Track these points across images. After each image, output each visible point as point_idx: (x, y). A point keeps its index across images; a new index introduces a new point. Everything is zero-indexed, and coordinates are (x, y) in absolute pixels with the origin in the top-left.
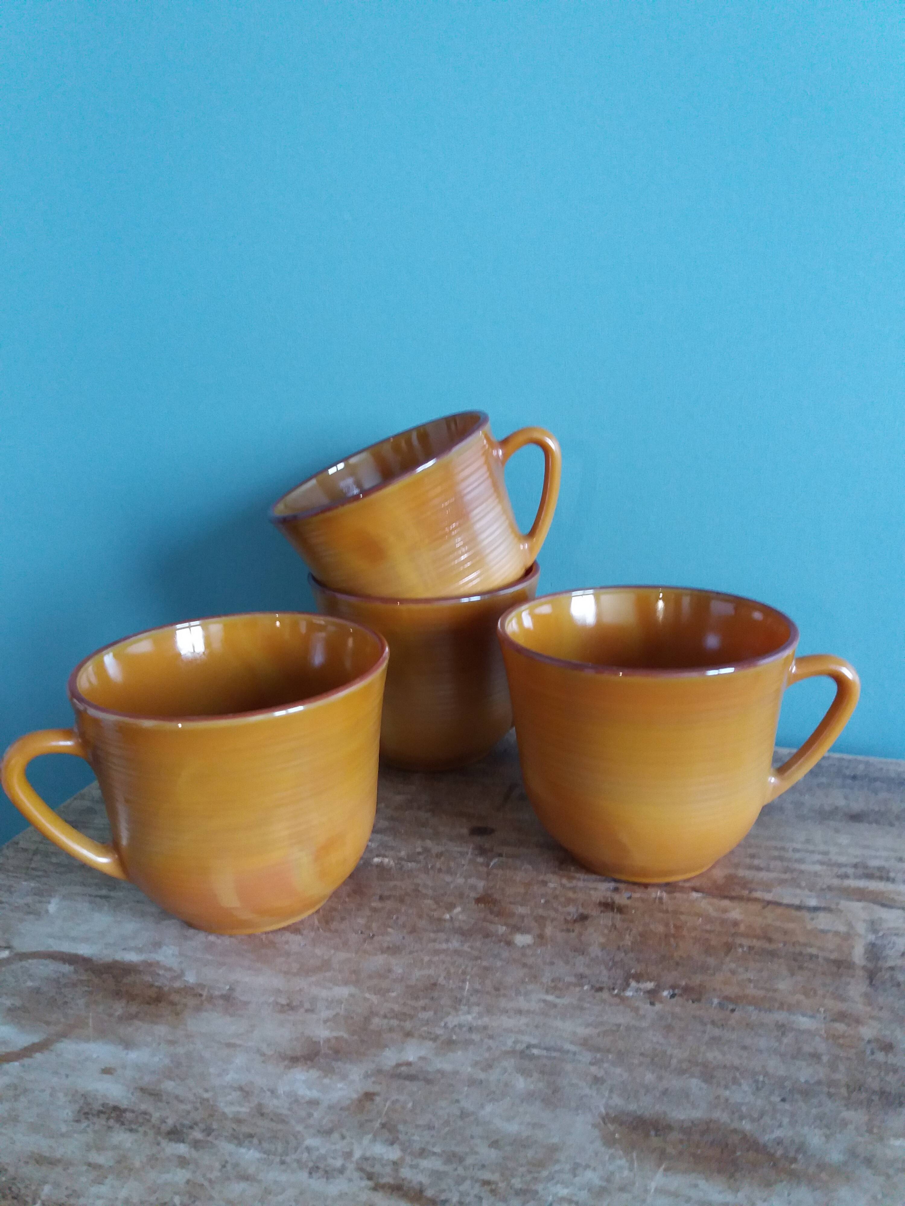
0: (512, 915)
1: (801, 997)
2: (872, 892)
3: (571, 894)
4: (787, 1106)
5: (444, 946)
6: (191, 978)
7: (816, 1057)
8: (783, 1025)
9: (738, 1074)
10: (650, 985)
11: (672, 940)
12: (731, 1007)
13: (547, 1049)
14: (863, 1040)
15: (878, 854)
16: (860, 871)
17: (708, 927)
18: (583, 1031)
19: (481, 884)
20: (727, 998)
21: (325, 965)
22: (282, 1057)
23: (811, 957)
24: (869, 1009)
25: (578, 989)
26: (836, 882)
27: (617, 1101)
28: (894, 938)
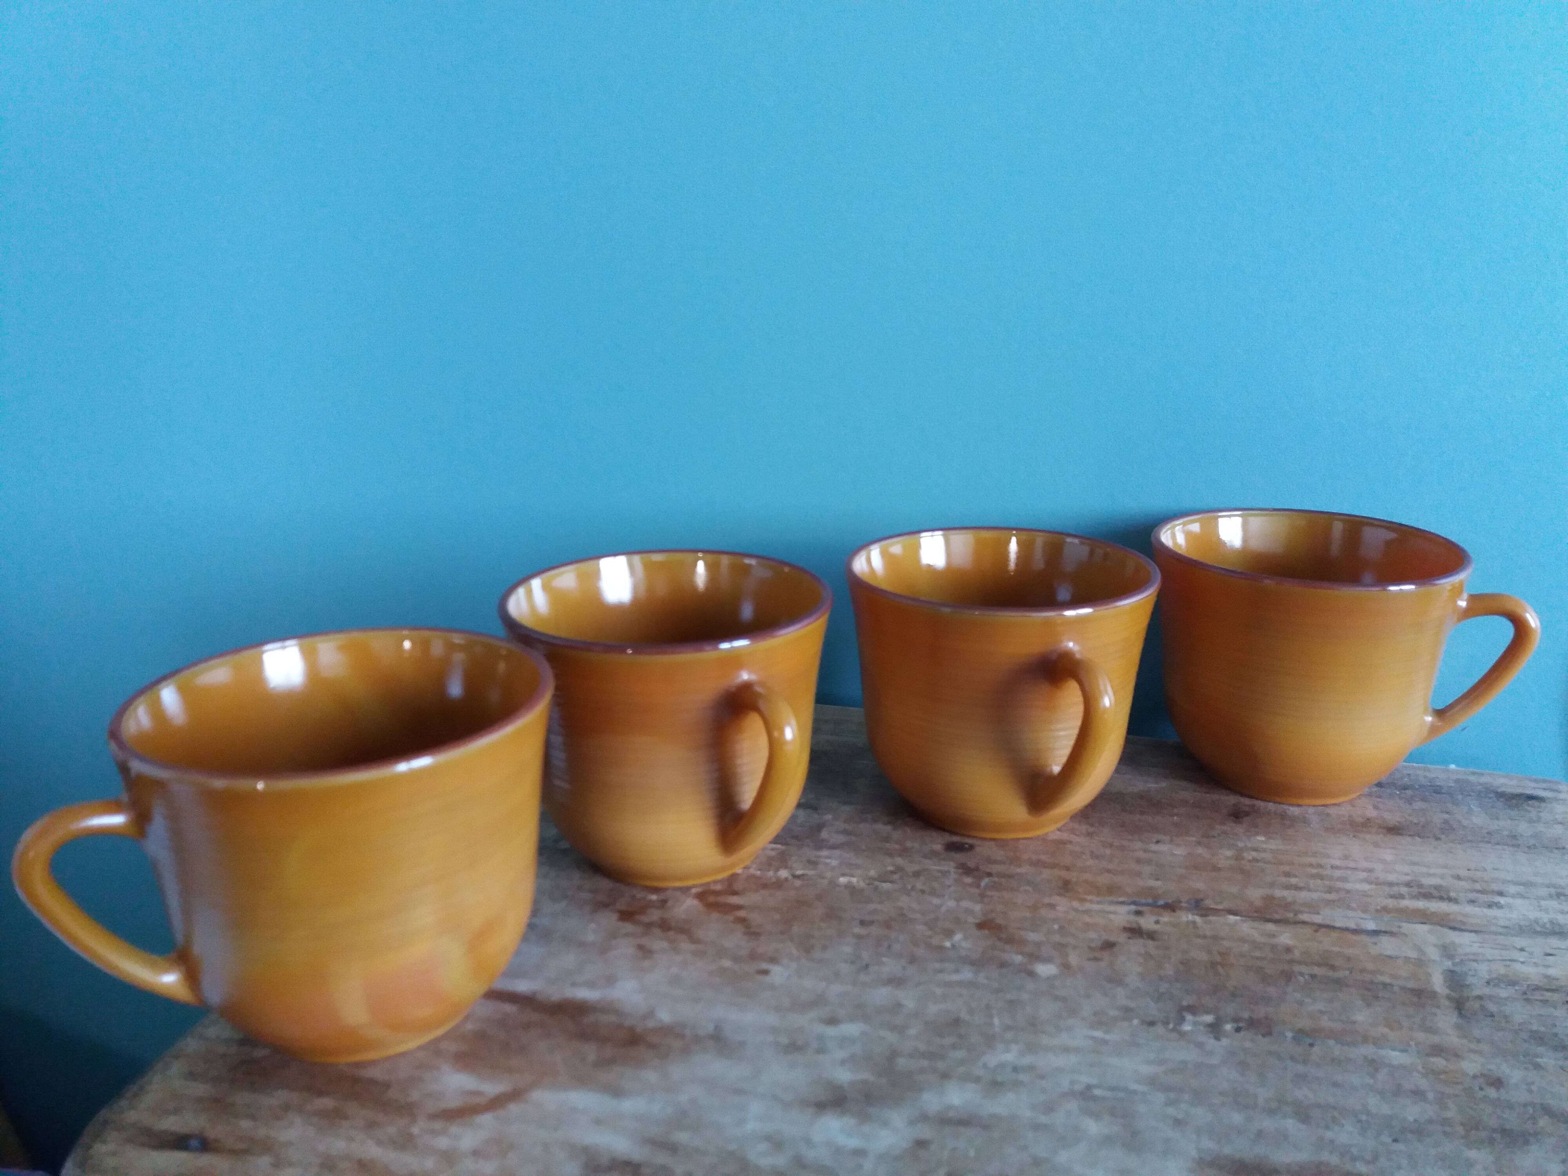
0: (1023, 942)
1: (1386, 1030)
2: (1433, 914)
3: (1087, 919)
4: (1400, 1147)
5: (955, 977)
6: (665, 1016)
7: (1418, 1094)
8: (1373, 1061)
9: (1336, 1114)
10: (1209, 1018)
11: (1220, 969)
12: (1309, 1041)
13: (1113, 1089)
14: (1468, 1075)
15: (1432, 871)
16: (1415, 890)
17: (1258, 954)
18: (1146, 1070)
19: (978, 908)
20: (1301, 1031)
21: (819, 1001)
22: (804, 1103)
23: (1385, 985)
24: (1464, 1041)
25: (1126, 1024)
26: (1391, 903)
27: (1208, 1144)
28: (1475, 964)
